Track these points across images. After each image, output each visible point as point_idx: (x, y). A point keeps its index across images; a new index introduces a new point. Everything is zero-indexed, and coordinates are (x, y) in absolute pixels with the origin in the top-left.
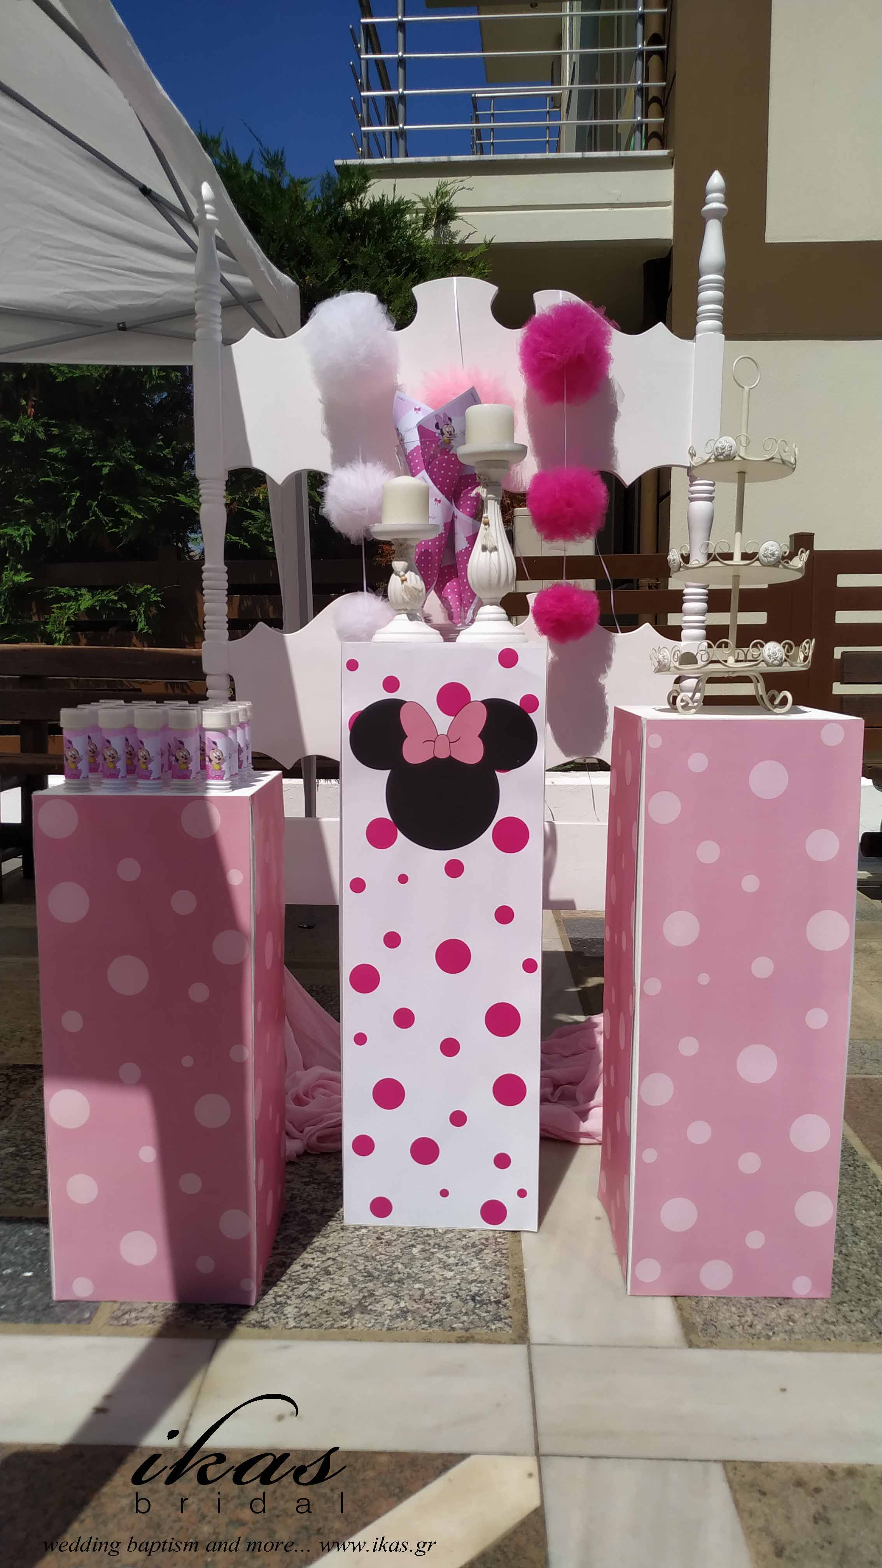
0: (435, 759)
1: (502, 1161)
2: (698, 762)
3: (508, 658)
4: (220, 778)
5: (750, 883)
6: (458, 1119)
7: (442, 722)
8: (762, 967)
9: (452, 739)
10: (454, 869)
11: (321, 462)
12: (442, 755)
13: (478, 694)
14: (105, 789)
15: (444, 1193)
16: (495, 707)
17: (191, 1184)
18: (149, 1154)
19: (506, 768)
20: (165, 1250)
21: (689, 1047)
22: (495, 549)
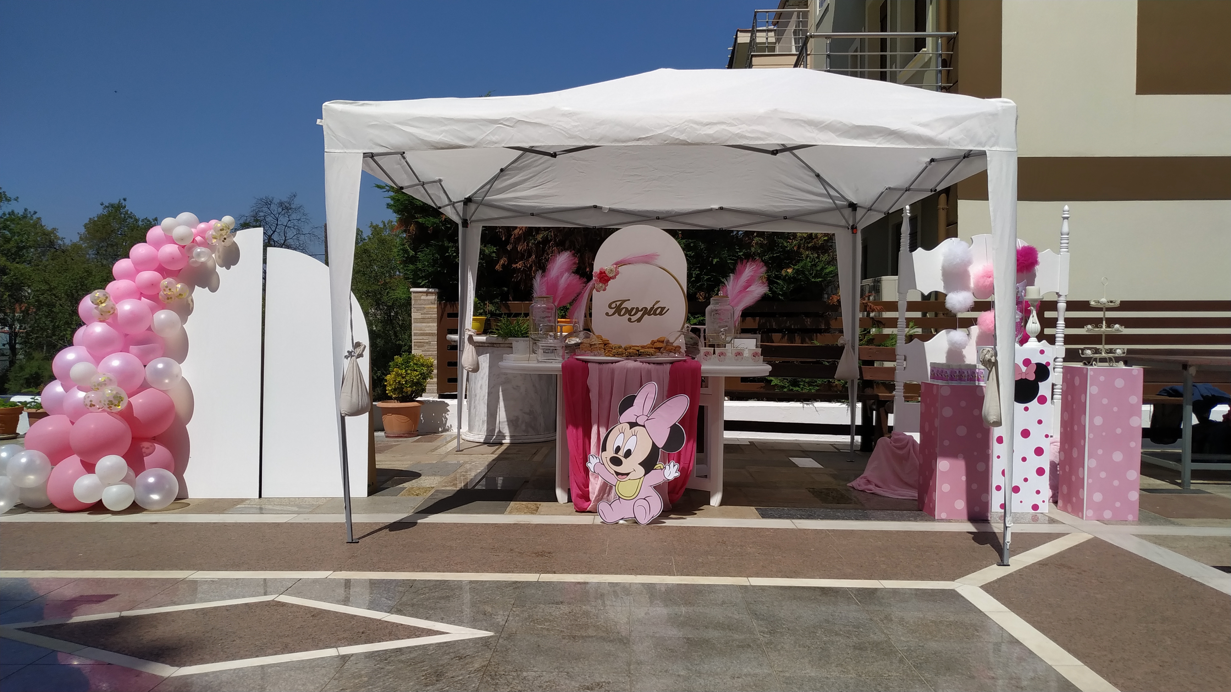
0: (1022, 379)
1: (1038, 492)
2: (1102, 378)
3: (1042, 352)
4: (983, 381)
5: (1115, 409)
6: (1026, 480)
7: (1024, 369)
8: (1119, 431)
9: (1026, 373)
10: (1026, 409)
11: (941, 288)
12: (1024, 378)
13: (1034, 361)
14: (954, 383)
15: (1021, 502)
16: (1039, 365)
17: (974, 486)
18: (964, 478)
19: (1041, 381)
20: (966, 506)
21: (1100, 452)
22: (1036, 323)
